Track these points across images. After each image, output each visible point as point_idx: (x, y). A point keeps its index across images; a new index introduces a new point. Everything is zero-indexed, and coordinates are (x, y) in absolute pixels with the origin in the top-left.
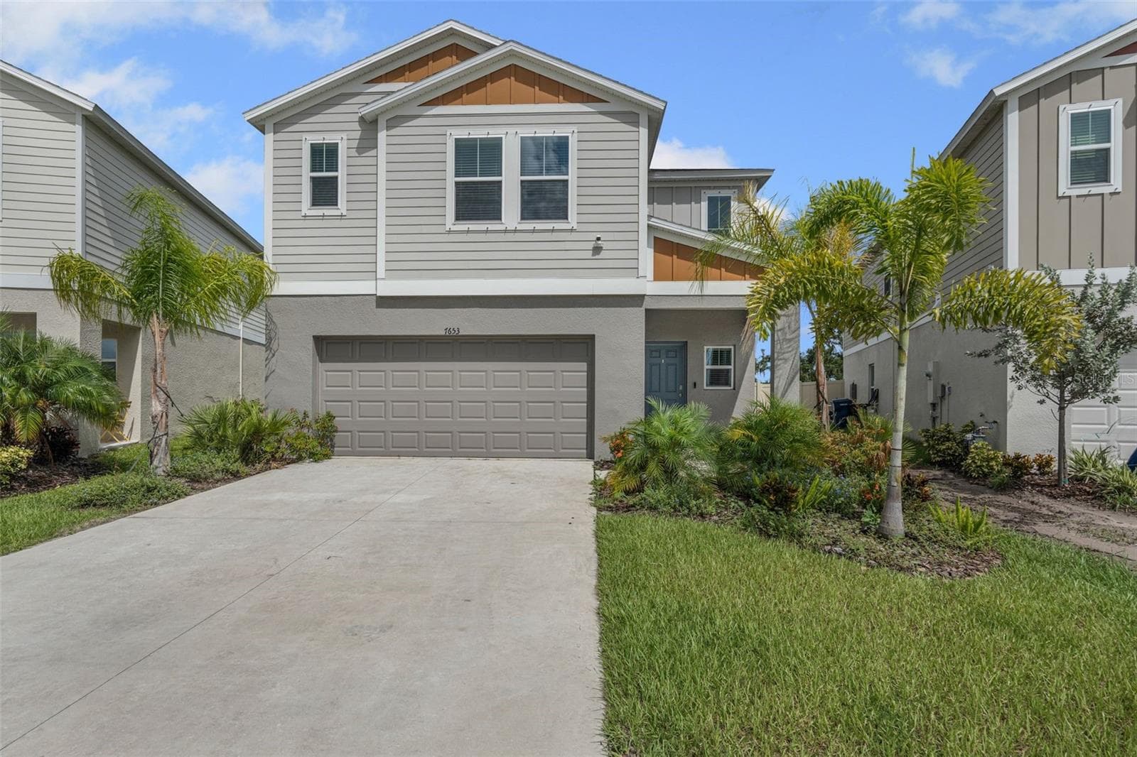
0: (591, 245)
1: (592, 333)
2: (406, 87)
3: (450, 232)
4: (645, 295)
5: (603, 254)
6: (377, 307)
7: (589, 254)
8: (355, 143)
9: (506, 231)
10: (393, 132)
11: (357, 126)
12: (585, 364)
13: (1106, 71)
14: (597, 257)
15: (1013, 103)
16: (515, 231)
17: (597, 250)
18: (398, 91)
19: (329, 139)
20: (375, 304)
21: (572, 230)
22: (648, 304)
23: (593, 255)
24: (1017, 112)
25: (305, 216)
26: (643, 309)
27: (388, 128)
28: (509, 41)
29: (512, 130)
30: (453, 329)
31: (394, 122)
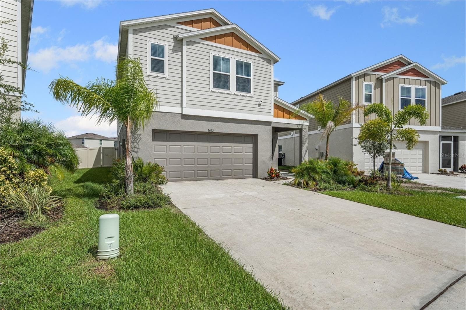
0: (258, 103)
1: (257, 134)
2: (197, 31)
3: (211, 92)
4: (272, 122)
5: (261, 107)
6: (181, 119)
7: (257, 106)
8: (172, 48)
9: (231, 94)
10: (190, 47)
11: (172, 40)
12: (252, 145)
13: (371, 75)
14: (259, 107)
15: (354, 79)
16: (234, 95)
17: (259, 105)
18: (194, 31)
19: (161, 43)
20: (180, 117)
21: (252, 97)
22: (273, 125)
23: (258, 107)
24: (354, 81)
25: (149, 75)
26: (271, 126)
27: (187, 45)
28: (234, 24)
29: (233, 57)
30: (211, 130)
31: (190, 43)
